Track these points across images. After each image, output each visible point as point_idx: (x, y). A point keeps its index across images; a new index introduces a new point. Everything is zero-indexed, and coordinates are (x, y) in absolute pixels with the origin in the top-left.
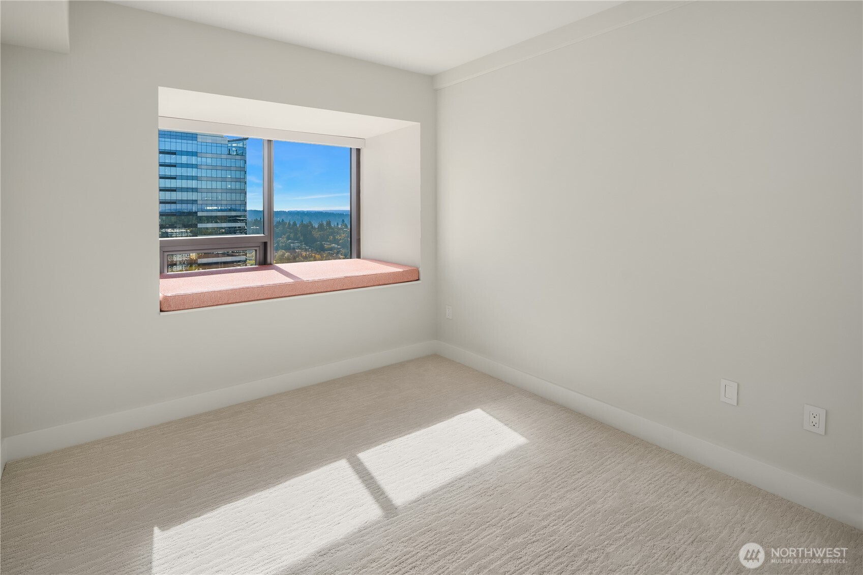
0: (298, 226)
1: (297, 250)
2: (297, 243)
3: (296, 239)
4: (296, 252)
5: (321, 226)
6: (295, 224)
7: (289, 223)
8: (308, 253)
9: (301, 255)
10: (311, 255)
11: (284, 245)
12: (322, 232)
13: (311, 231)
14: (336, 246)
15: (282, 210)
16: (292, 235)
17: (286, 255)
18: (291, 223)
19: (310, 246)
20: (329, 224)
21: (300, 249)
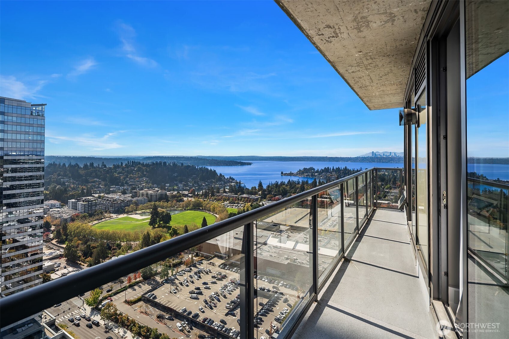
0: (67, 166)
1: (66, 184)
2: (66, 178)
3: (65, 175)
4: (66, 185)
5: (86, 166)
6: (64, 165)
7: (60, 165)
8: (75, 185)
9: (70, 186)
10: (78, 187)
11: (55, 180)
12: (87, 171)
13: (78, 170)
14: (98, 180)
15: (52, 155)
16: (62, 173)
17: (57, 187)
18: (62, 164)
19: (77, 180)
20: (92, 164)
21: (69, 183)
